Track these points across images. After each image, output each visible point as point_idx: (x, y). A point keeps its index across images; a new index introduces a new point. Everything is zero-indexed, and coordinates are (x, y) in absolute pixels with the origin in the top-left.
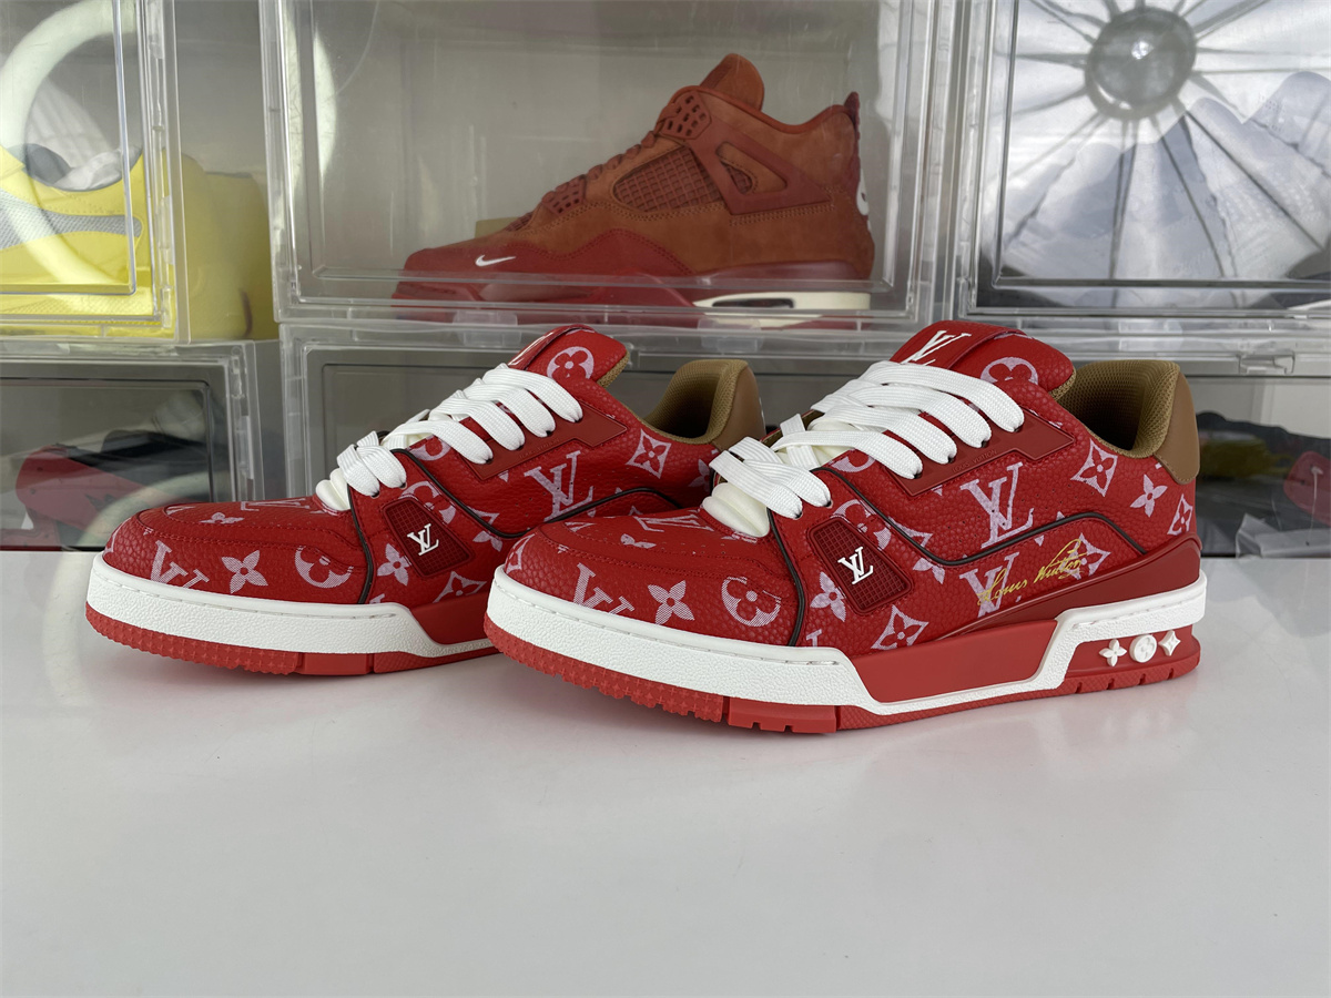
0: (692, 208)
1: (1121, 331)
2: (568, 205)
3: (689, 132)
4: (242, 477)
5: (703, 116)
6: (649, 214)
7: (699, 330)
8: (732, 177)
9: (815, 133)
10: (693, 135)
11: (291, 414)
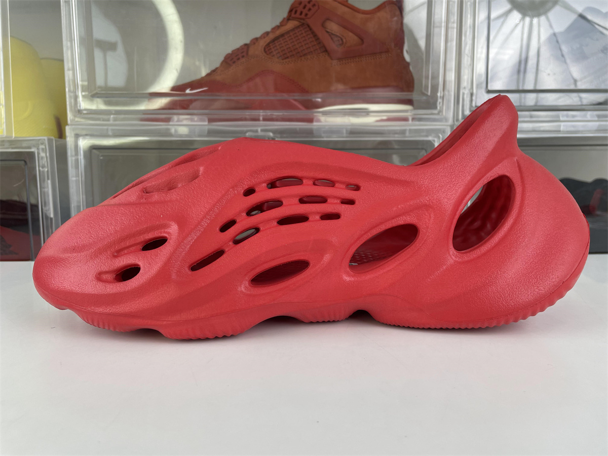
0: (309, 57)
1: (561, 119)
2: (238, 59)
3: (306, 15)
4: (47, 217)
5: (314, 5)
6: (284, 61)
7: (315, 123)
8: (332, 39)
9: (379, 14)
10: (308, 16)
11: (74, 179)
